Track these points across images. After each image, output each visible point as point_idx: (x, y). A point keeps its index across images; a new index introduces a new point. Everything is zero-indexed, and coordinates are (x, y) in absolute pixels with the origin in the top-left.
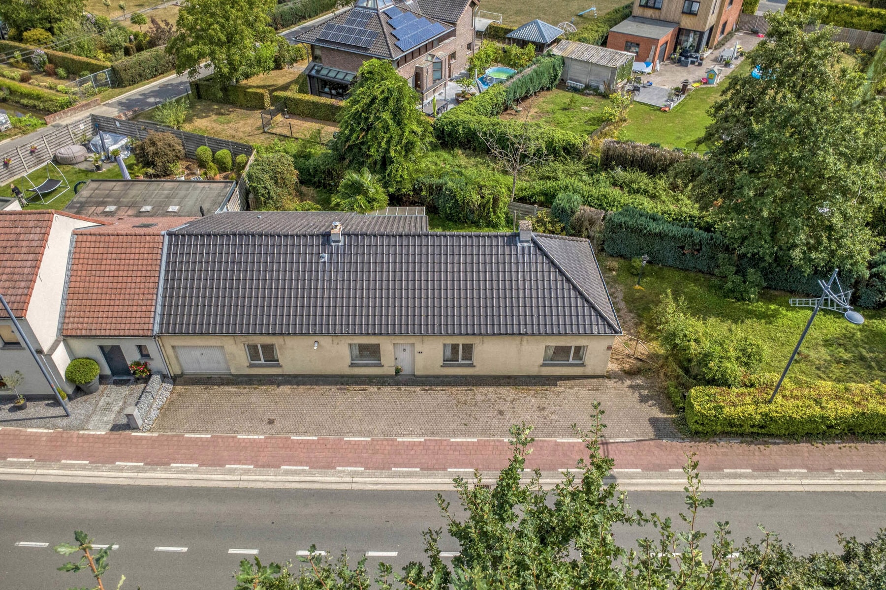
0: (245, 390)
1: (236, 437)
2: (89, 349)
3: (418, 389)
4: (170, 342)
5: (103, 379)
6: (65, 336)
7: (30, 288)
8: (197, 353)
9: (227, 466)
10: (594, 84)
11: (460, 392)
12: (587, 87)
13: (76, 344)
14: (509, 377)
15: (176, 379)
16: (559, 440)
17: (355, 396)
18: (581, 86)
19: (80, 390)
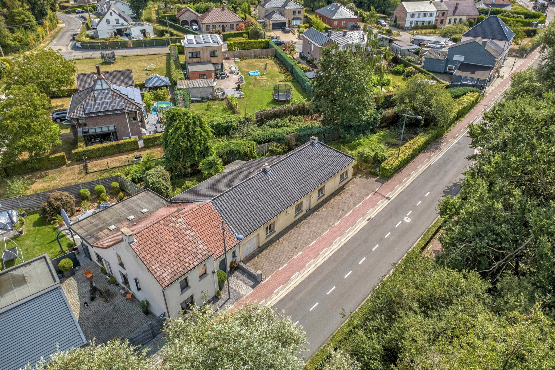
0: (271, 248)
1: (294, 258)
3: (316, 212)
9: (307, 265)
10: (205, 96)
11: (327, 205)
12: (202, 98)
14: (332, 194)
16: (367, 198)
17: (304, 226)
18: (199, 99)
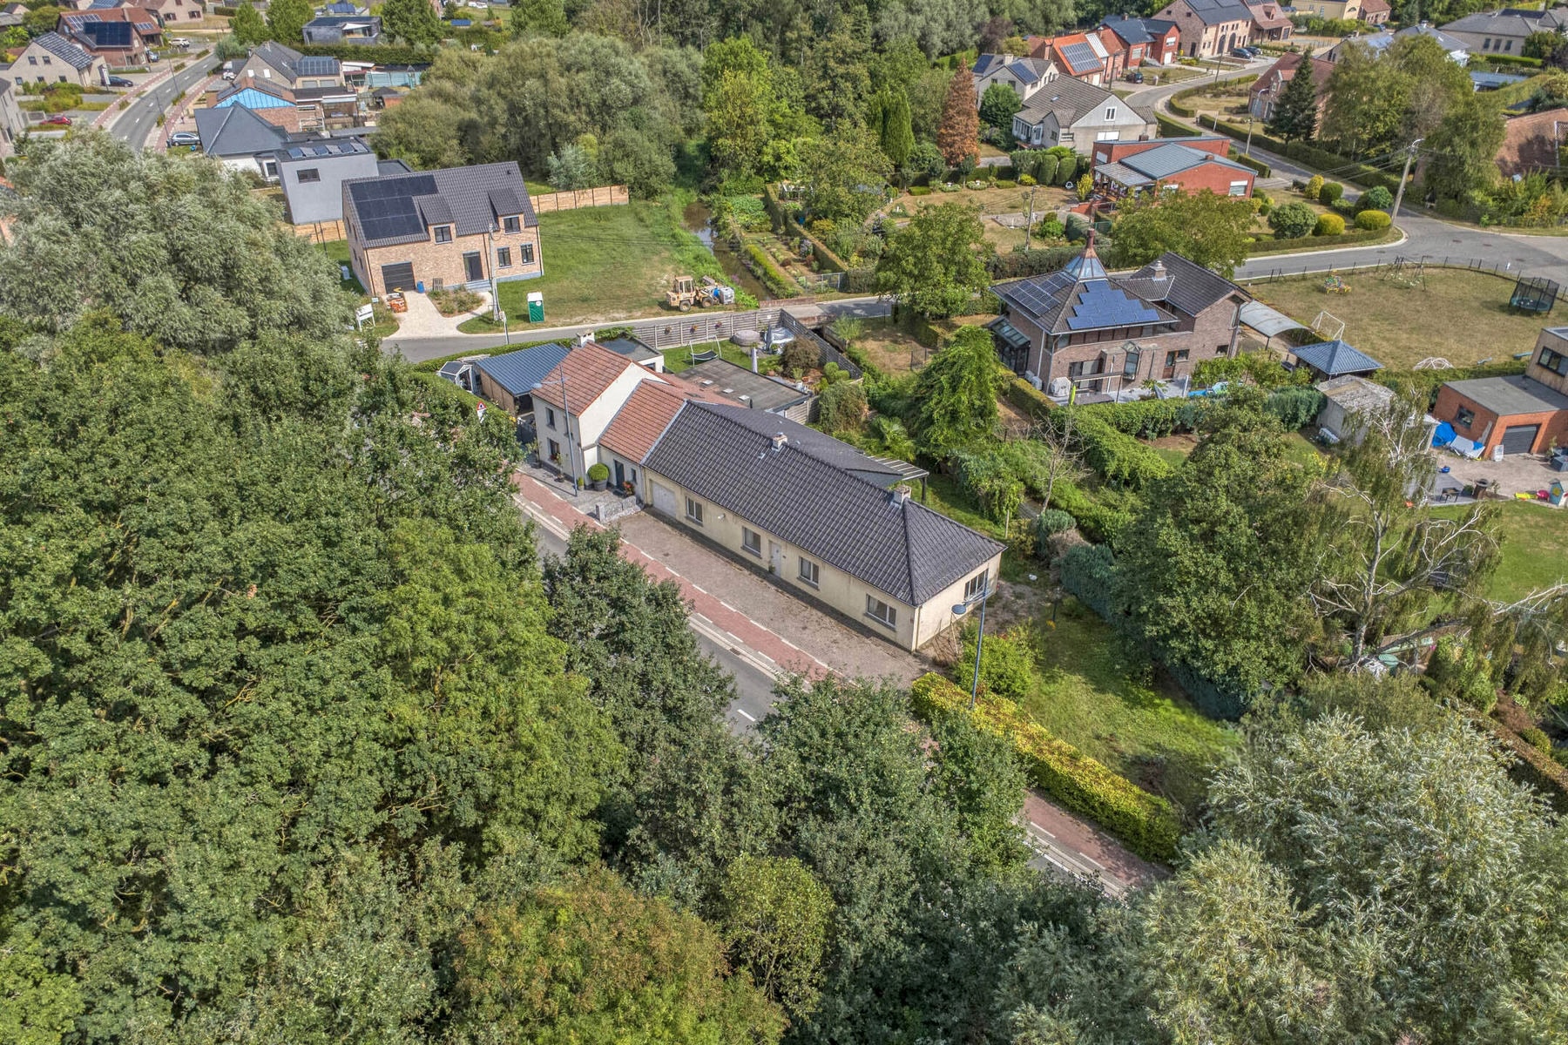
1: (640, 551)
2: (609, 459)
3: (774, 588)
4: (651, 475)
5: (609, 485)
6: (600, 444)
7: (591, 401)
8: (662, 492)
11: (796, 604)
12: (1342, 443)
13: (603, 451)
14: (842, 614)
15: (648, 508)
17: (733, 570)
18: (1334, 439)
19: (593, 486)
